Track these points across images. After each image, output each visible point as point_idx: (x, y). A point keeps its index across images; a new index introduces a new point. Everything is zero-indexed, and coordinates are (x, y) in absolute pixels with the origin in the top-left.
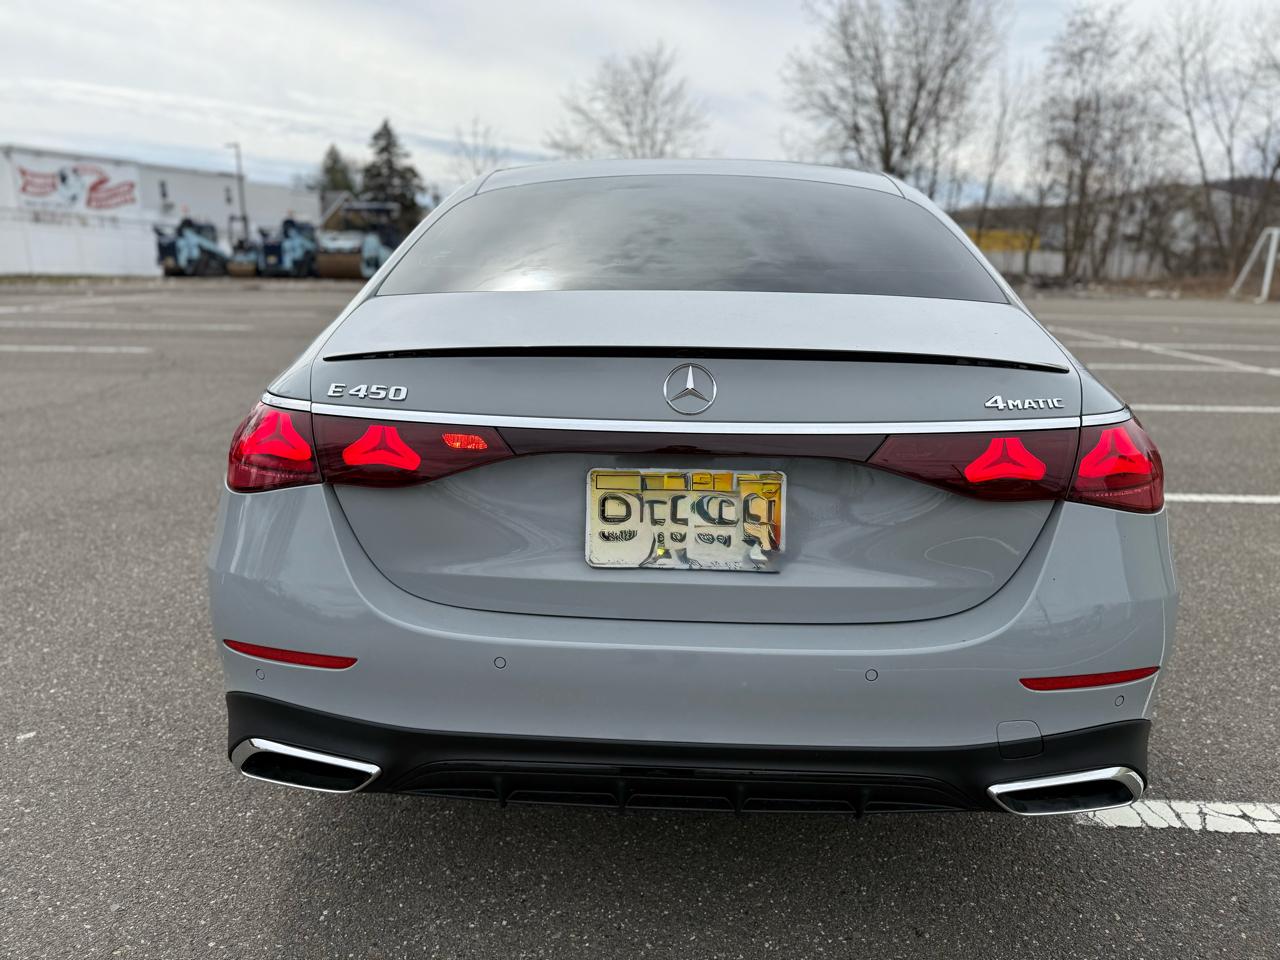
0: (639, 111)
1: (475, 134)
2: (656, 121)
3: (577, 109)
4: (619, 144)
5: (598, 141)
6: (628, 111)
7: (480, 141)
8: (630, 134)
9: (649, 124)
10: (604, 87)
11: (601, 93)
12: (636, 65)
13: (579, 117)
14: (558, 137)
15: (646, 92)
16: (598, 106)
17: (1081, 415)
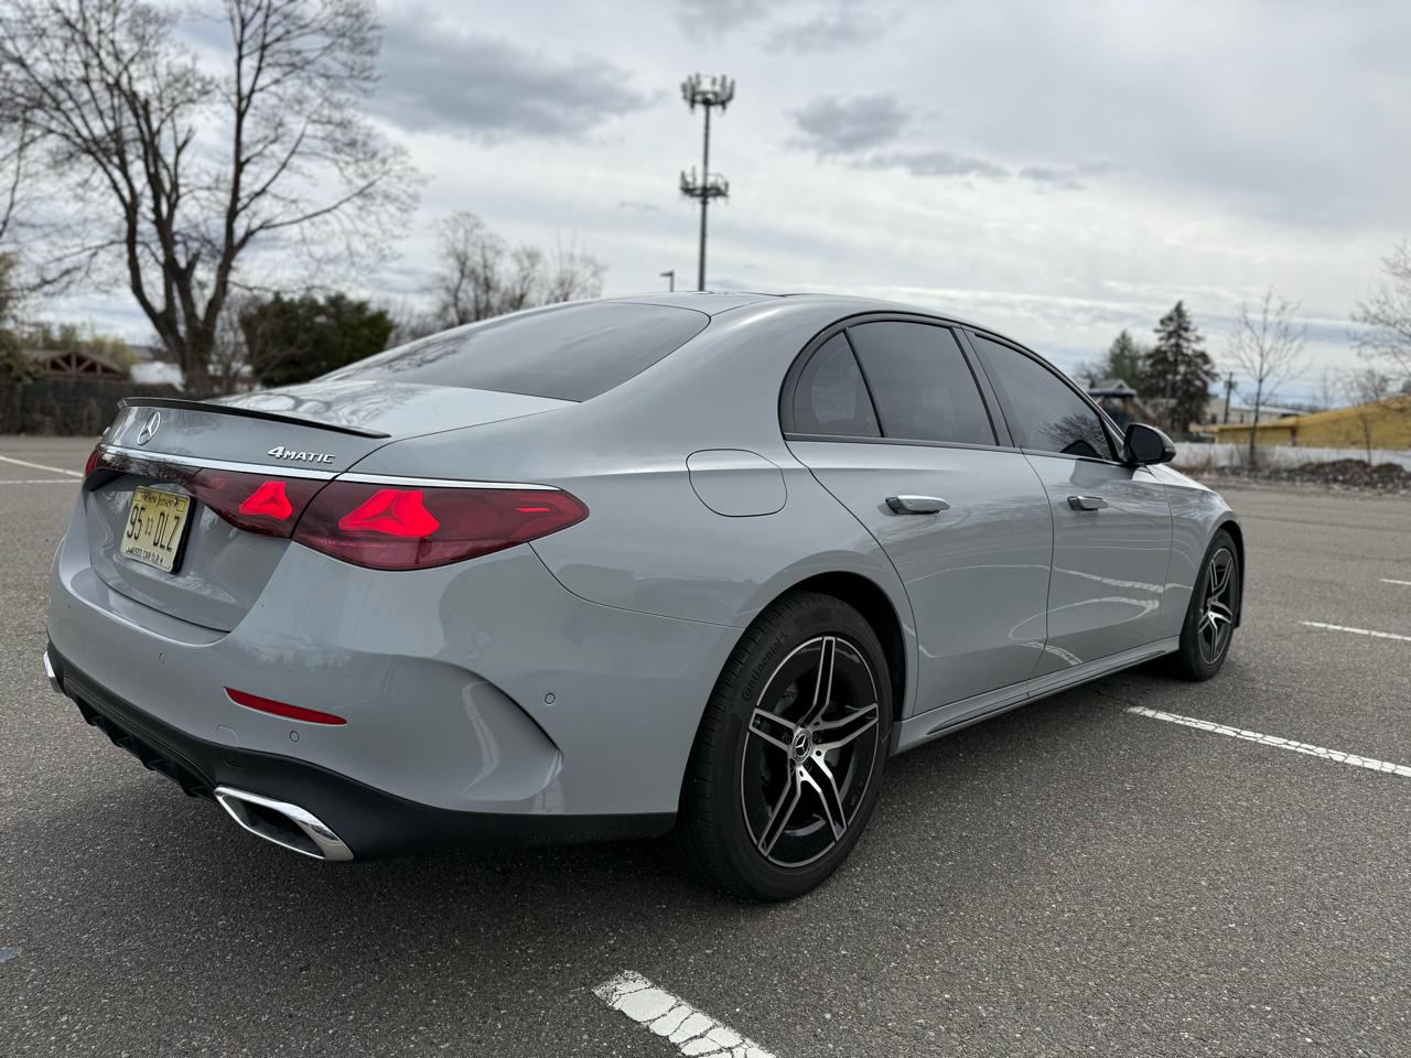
17: (346, 472)
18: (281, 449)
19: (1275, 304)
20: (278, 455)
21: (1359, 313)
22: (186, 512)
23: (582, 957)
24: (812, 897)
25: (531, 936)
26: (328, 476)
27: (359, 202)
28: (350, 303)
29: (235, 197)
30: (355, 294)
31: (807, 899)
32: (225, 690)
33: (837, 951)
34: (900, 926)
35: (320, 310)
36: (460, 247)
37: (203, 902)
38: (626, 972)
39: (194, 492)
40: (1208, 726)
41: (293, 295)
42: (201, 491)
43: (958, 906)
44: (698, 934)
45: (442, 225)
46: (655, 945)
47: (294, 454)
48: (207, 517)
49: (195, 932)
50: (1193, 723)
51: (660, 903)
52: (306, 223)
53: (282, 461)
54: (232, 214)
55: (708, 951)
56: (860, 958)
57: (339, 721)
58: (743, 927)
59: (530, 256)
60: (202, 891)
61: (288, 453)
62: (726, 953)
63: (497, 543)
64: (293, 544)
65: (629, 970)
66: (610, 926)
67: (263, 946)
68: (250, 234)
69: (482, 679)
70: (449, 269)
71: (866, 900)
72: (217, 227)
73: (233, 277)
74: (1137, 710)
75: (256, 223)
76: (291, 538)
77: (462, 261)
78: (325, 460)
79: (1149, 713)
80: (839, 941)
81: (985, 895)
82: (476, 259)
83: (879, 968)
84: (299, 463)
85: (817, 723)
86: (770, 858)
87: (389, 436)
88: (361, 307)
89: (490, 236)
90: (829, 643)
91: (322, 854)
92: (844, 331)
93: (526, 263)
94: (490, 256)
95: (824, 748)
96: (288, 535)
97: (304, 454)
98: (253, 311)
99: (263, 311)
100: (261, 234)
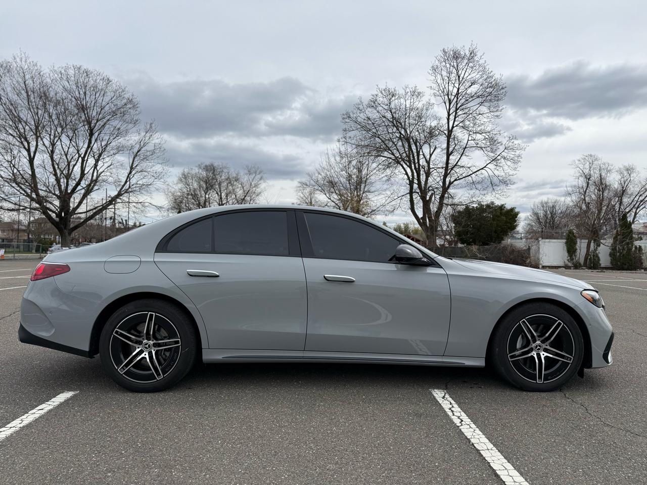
27: (494, 163)
29: (447, 169)
41: (474, 205)
45: (577, 162)
52: (473, 175)
54: (445, 176)
59: (627, 170)
68: (451, 183)
70: (580, 183)
75: (453, 179)
77: (588, 178)
82: (595, 176)
86: (123, 375)
89: (604, 164)
93: (625, 173)
94: (604, 173)
100: (456, 183)
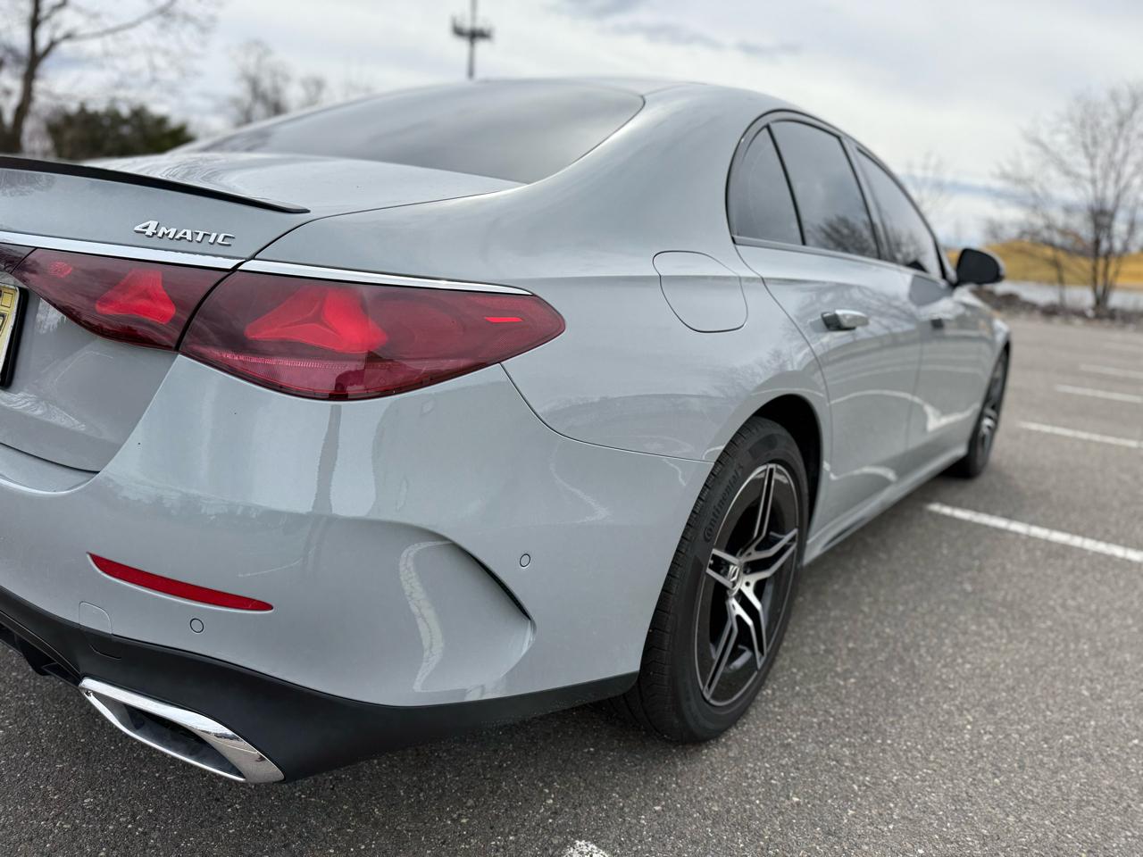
0: (1108, 144)
1: (925, 168)
2: (1126, 155)
3: (1037, 142)
4: (1078, 176)
5: (1053, 172)
6: (1095, 142)
7: (930, 174)
8: (1092, 165)
9: (1118, 156)
10: (1071, 119)
11: (1067, 126)
12: (1114, 97)
13: (1036, 149)
14: (1008, 168)
15: (1121, 124)
16: (1061, 139)
17: (253, 258)
18: (153, 224)
19: (933, 161)
20: (149, 232)
21: (997, 171)
22: (15, 308)
23: (523, 825)
24: (737, 728)
25: (459, 799)
26: (229, 264)
27: (160, 19)
28: (152, 117)
29: (37, 9)
30: (157, 109)
31: (733, 732)
32: (88, 557)
33: (788, 798)
34: (837, 762)
35: (125, 121)
36: (252, 71)
37: (61, 770)
38: (578, 842)
39: (24, 281)
40: (1001, 523)
41: (98, 105)
42: (34, 281)
43: (881, 732)
44: (639, 786)
46: (597, 803)
47: (173, 231)
48: (47, 317)
49: (57, 816)
50: (984, 519)
51: (586, 747)
52: (109, 38)
53: (155, 240)
54: (35, 23)
55: (657, 808)
56: (813, 805)
57: (265, 606)
58: (682, 773)
59: (316, 83)
60: (60, 755)
61: (163, 230)
62: (676, 809)
63: (463, 363)
64: (180, 357)
65: (580, 840)
66: (541, 779)
67: (144, 833)
68: (53, 44)
69: (443, 538)
70: (241, 90)
71: (793, 730)
72: (20, 38)
73: (39, 85)
74: (936, 507)
75: (59, 34)
76: (177, 347)
77: (254, 84)
78: (220, 240)
79: (947, 510)
80: (786, 786)
81: (901, 717)
82: (266, 84)
83: (839, 818)
84: (183, 244)
85: (750, 554)
86: (712, 702)
87: (308, 211)
88: (162, 121)
89: (280, 64)
90: (771, 470)
91: (240, 774)
92: (768, 127)
93: (313, 90)
94: (280, 82)
95: (754, 578)
96: (174, 346)
97: (189, 232)
98: (58, 120)
99: (69, 120)
100: (65, 44)
